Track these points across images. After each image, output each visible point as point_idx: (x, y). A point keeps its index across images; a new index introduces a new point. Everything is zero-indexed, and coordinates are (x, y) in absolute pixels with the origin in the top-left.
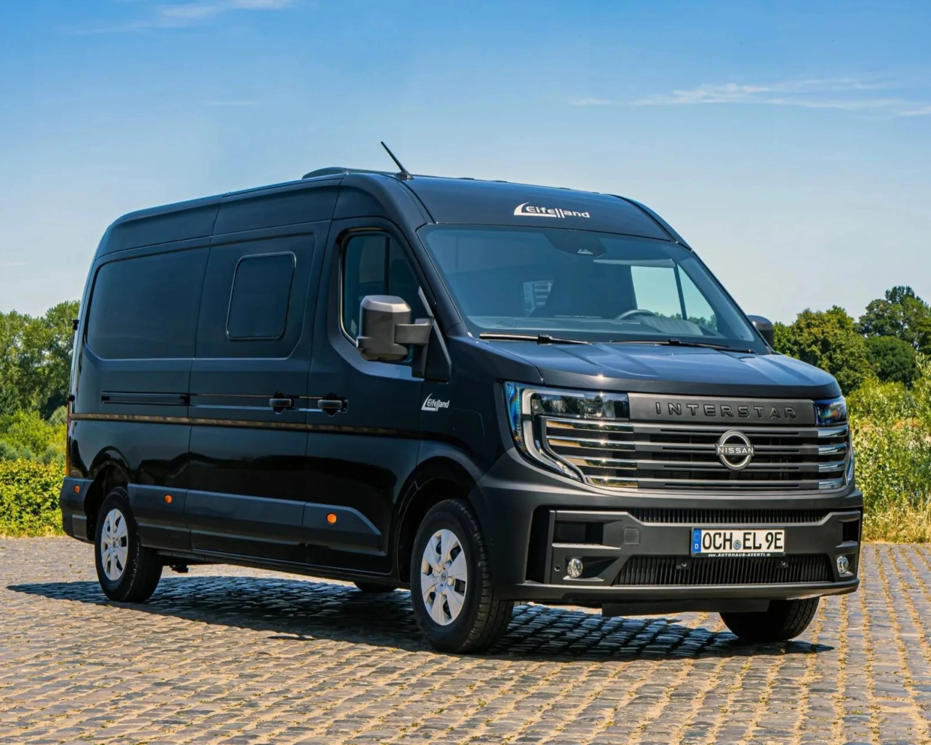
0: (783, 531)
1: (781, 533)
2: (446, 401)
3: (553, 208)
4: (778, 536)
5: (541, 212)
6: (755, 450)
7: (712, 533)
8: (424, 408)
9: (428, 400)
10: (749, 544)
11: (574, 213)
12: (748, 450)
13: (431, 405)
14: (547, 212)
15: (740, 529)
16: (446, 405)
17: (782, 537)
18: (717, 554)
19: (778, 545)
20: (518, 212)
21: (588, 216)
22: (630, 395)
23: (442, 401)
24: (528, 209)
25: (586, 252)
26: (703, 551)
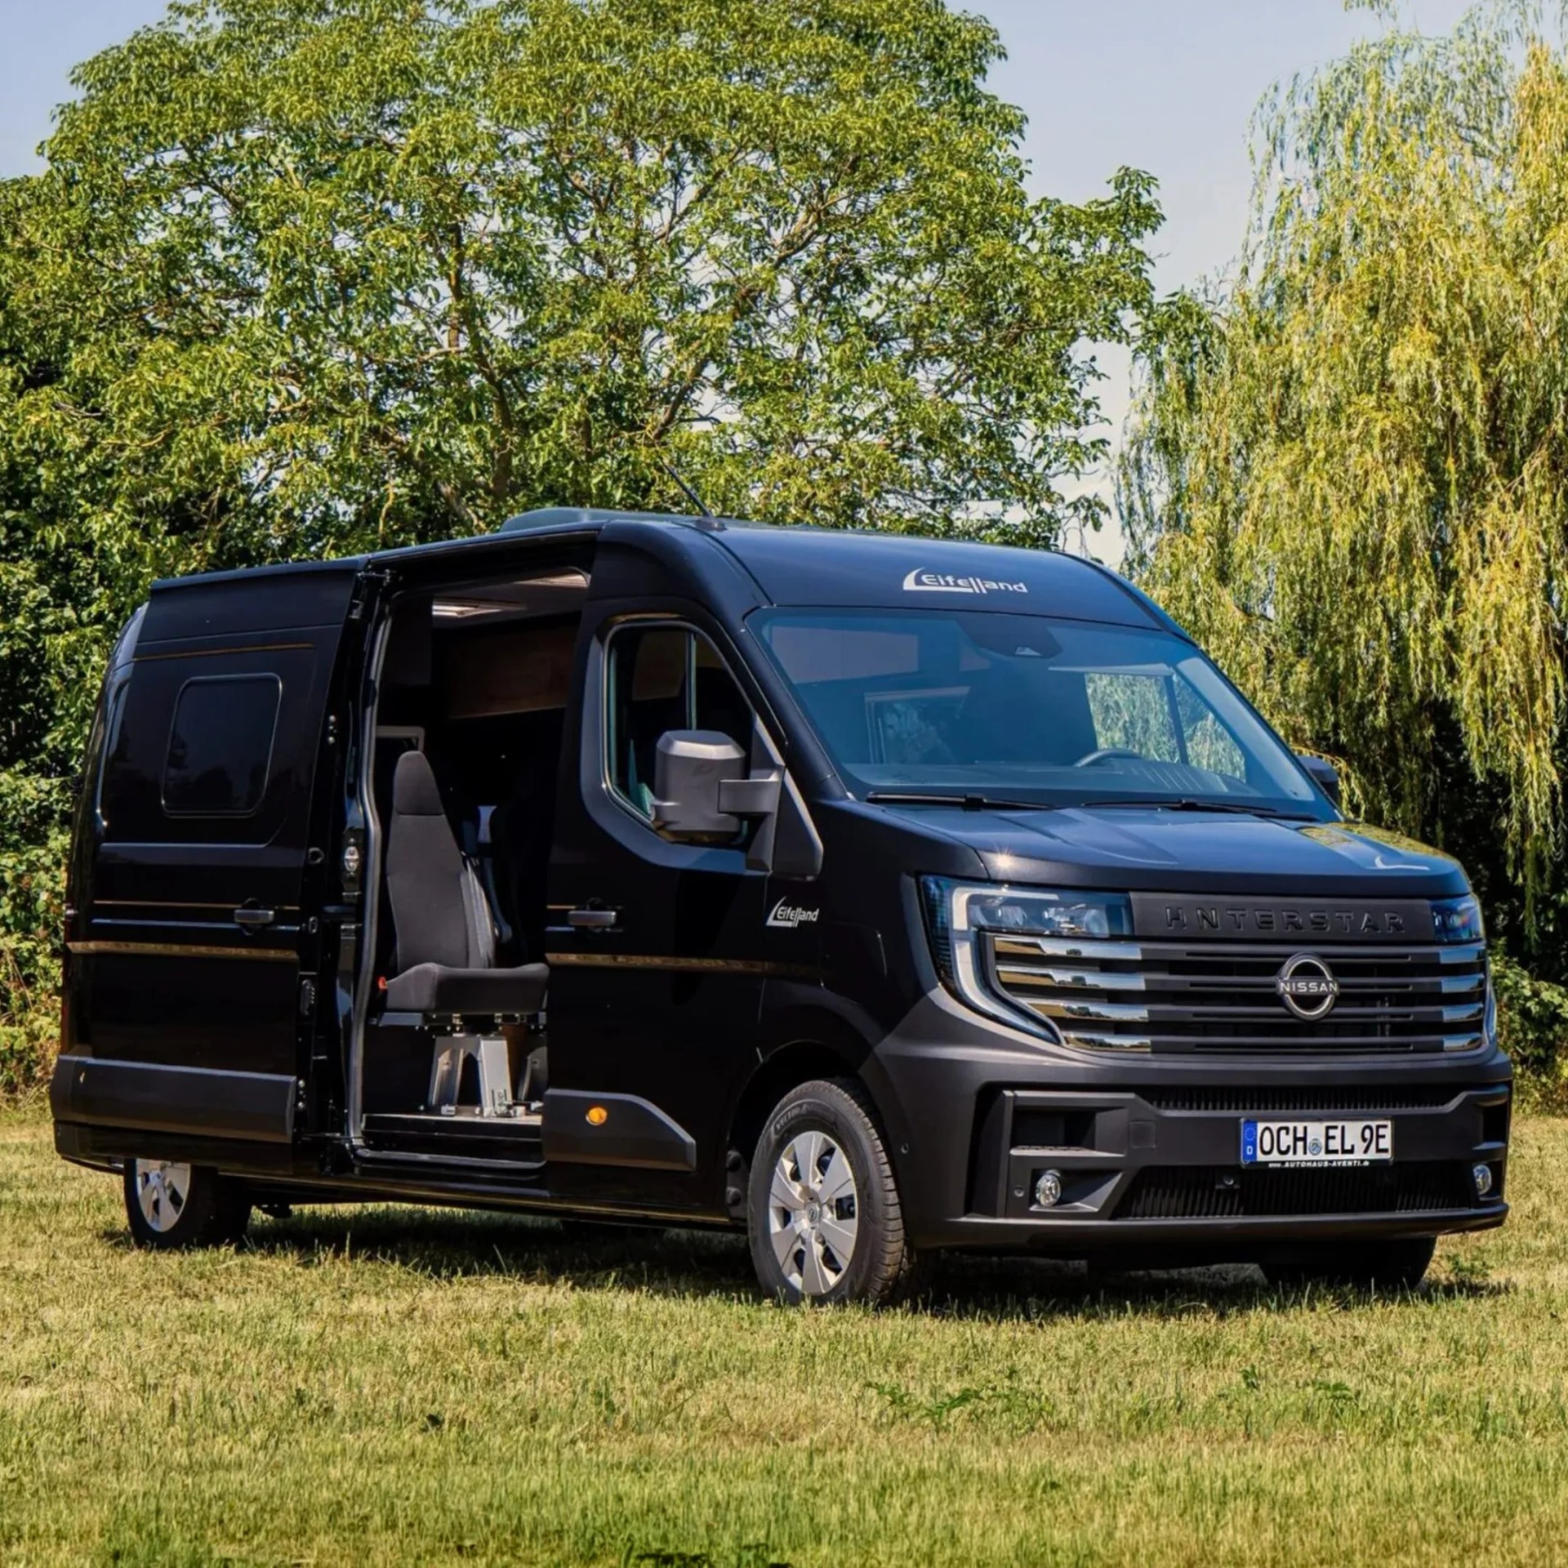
0: (1389, 1123)
1: (1385, 1126)
2: (813, 910)
3: (965, 576)
4: (1382, 1132)
5: (947, 584)
6: (1341, 986)
7: (1275, 1126)
8: (771, 922)
9: (778, 909)
10: (1335, 1144)
11: (1002, 585)
12: (1329, 986)
13: (784, 917)
14: (957, 585)
15: (1319, 1119)
16: (813, 916)
17: (1387, 1132)
18: (1283, 1163)
19: (1381, 1146)
20: (909, 584)
21: (1025, 590)
22: (1133, 895)
23: (806, 909)
24: (924, 578)
25: (1028, 652)
26: (1261, 1157)
